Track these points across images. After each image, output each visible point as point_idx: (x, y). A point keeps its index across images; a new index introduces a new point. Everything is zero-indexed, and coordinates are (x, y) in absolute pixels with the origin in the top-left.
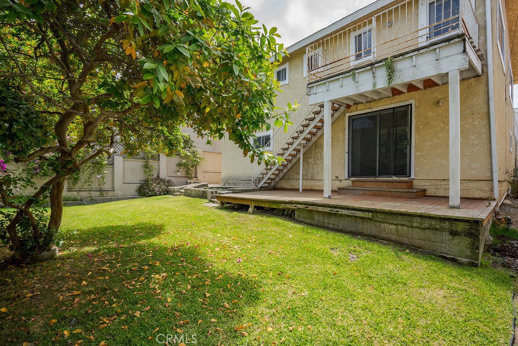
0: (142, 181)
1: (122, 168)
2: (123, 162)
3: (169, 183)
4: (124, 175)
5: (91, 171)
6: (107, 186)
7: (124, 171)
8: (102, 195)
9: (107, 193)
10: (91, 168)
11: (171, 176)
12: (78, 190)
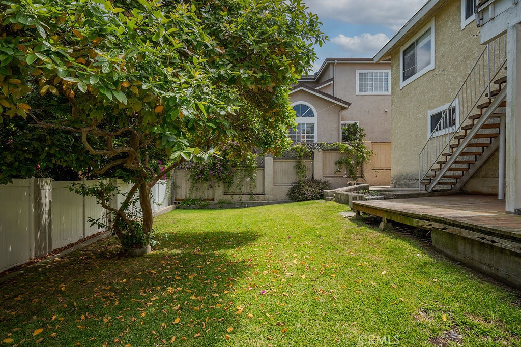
0: (295, 183)
1: (273, 170)
2: (274, 164)
3: (326, 185)
4: (274, 178)
5: (243, 175)
6: (258, 190)
7: (274, 172)
8: (252, 199)
9: (258, 197)
10: (243, 171)
11: (329, 177)
12: (232, 193)
